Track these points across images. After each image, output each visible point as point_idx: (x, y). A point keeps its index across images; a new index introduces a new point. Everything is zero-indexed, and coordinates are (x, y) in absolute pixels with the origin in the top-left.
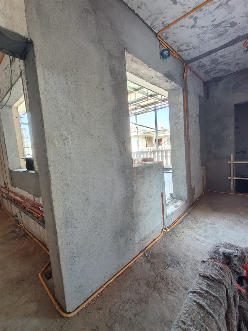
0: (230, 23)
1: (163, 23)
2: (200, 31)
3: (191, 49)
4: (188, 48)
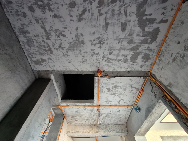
1: (128, 107)
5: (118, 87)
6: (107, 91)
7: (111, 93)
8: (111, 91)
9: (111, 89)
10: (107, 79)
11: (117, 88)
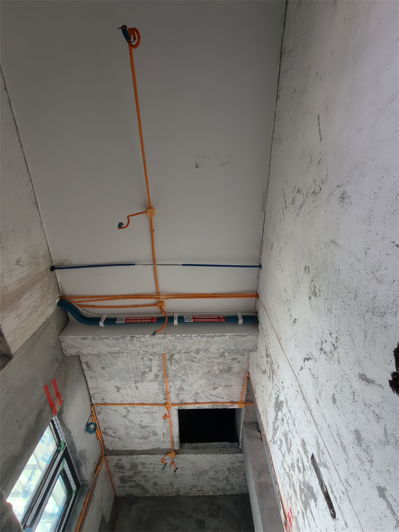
0: (153, 431)
1: (103, 399)
2: (129, 425)
3: (116, 437)
4: (113, 434)
6: (157, 432)
8: (150, 432)
9: (151, 434)
10: (160, 447)
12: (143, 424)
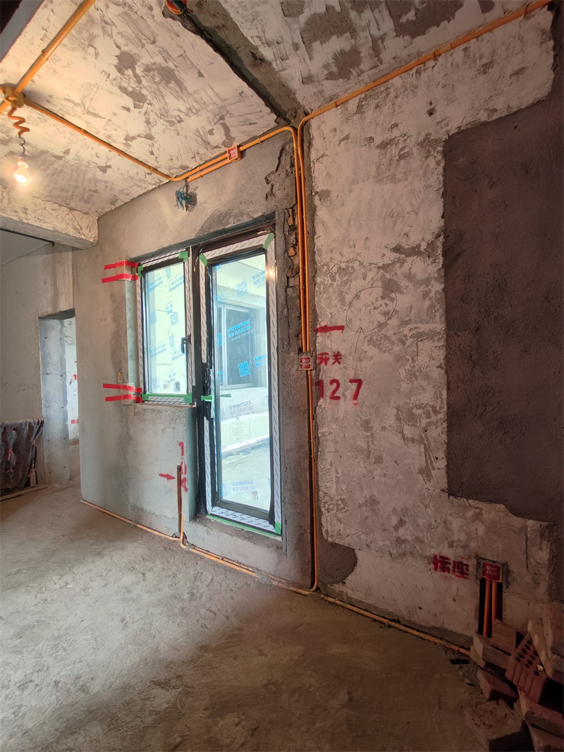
5: (172, 85)
7: (124, 84)
11: (168, 82)
12: (129, 102)
